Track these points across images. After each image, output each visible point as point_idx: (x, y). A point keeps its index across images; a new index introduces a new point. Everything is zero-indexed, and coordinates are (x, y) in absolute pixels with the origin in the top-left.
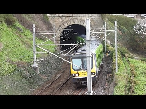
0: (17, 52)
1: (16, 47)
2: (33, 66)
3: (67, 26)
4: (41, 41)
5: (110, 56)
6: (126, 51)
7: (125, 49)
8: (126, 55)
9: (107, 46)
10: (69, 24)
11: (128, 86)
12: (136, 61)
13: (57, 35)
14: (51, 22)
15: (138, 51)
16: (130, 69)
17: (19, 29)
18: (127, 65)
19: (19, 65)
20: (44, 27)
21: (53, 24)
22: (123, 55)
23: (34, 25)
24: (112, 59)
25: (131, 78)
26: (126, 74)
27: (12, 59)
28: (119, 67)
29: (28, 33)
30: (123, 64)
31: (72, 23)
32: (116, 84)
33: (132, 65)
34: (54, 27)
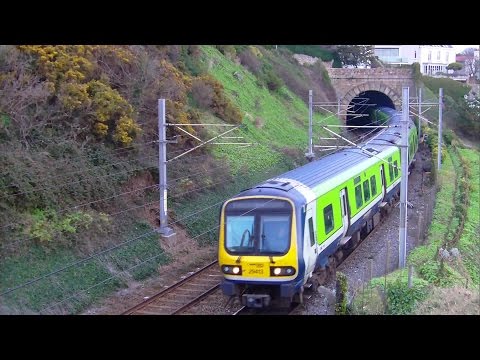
0: (284, 133)
1: (282, 125)
2: (307, 154)
3: (358, 92)
4: (319, 117)
5: (427, 143)
6: (454, 135)
7: (450, 132)
8: (453, 142)
9: (422, 127)
10: (363, 90)
11: (458, 194)
12: (470, 153)
13: (344, 108)
14: (335, 87)
15: (471, 135)
16: (461, 165)
17: (286, 97)
18: (455, 158)
19: (287, 152)
20: (323, 94)
21: (337, 90)
22: (448, 142)
23: (311, 92)
24: (430, 147)
25: (463, 180)
26: (454, 173)
27: (275, 143)
28: (442, 161)
29: (300, 104)
30: (448, 156)
31: (367, 89)
32: (438, 190)
33: (464, 158)
34: (338, 95)
